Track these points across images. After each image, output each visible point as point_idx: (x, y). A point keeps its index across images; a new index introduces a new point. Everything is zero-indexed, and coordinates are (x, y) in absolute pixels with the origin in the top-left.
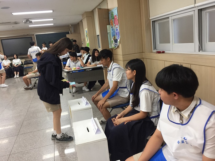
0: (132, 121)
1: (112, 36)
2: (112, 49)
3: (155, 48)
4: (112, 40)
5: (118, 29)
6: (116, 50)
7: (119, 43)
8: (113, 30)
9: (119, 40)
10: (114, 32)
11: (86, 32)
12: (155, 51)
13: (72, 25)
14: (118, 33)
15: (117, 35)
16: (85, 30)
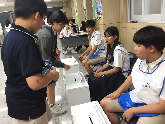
0: (108, 75)
1: (95, 9)
2: (95, 20)
3: (130, 19)
4: (96, 12)
5: (101, 3)
6: (98, 20)
7: (101, 15)
8: (96, 4)
9: (101, 12)
10: (97, 5)
11: (76, 7)
12: (130, 21)
13: (65, 1)
14: (100, 7)
15: (99, 8)
16: (75, 5)
